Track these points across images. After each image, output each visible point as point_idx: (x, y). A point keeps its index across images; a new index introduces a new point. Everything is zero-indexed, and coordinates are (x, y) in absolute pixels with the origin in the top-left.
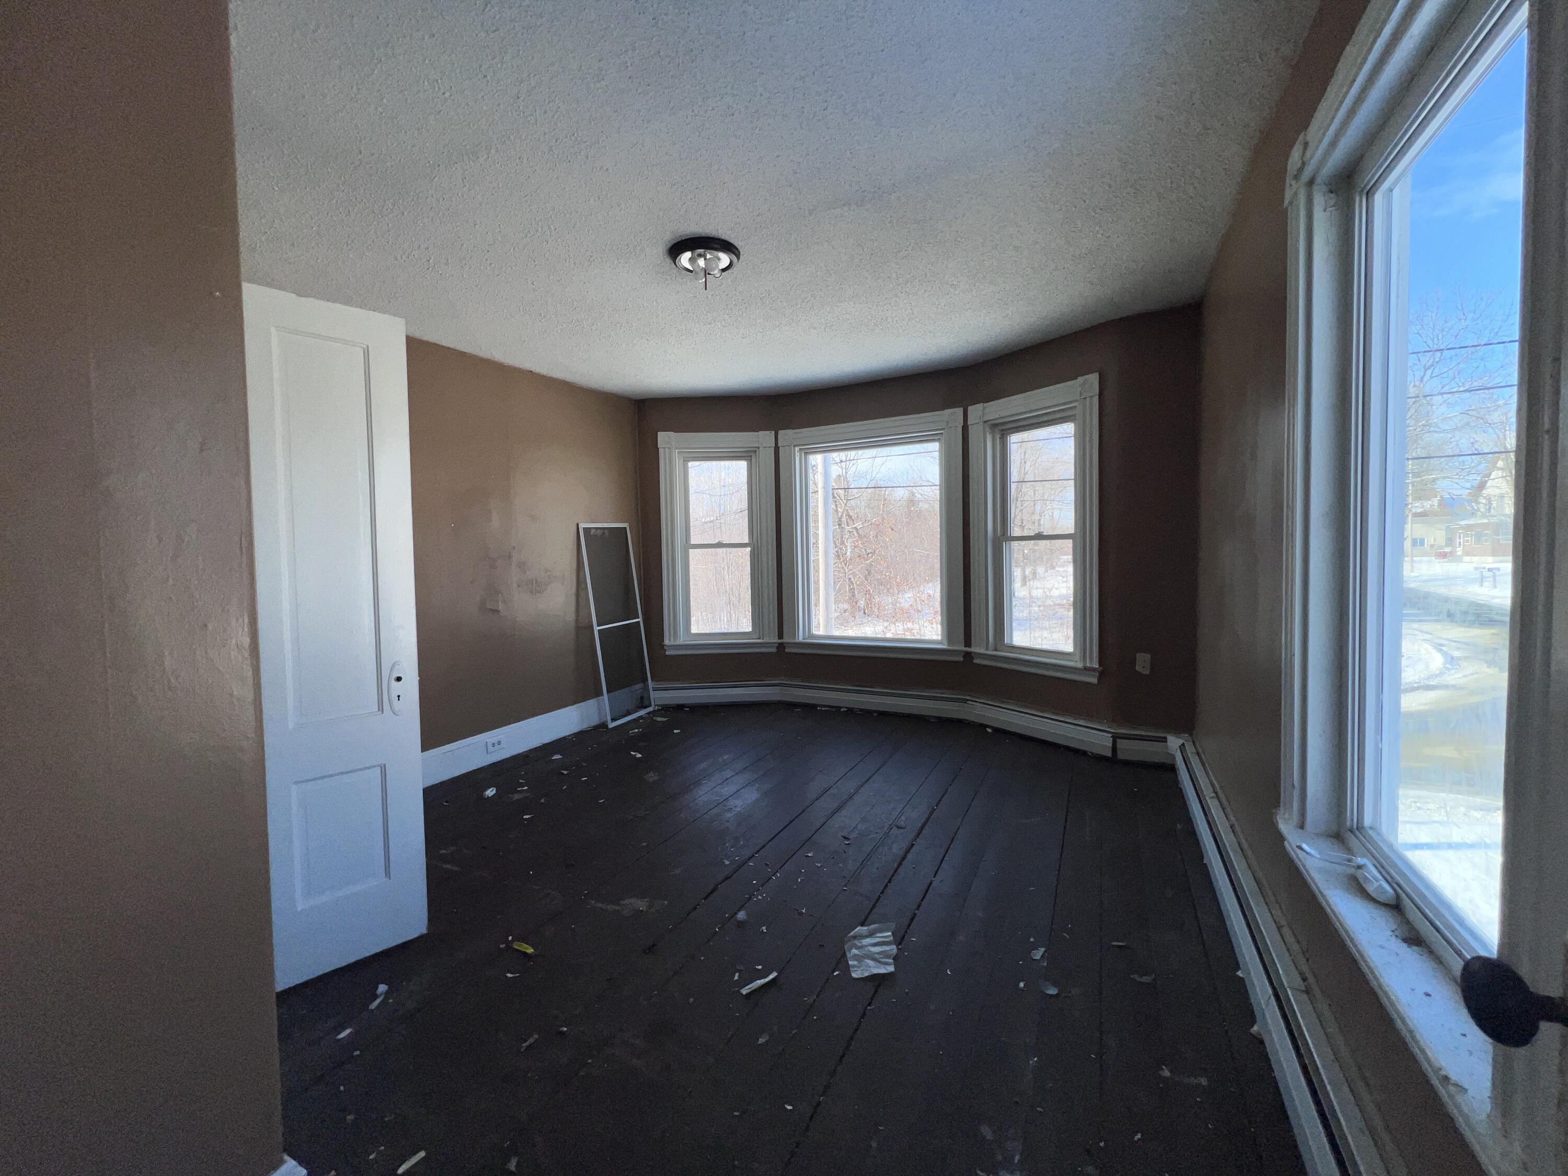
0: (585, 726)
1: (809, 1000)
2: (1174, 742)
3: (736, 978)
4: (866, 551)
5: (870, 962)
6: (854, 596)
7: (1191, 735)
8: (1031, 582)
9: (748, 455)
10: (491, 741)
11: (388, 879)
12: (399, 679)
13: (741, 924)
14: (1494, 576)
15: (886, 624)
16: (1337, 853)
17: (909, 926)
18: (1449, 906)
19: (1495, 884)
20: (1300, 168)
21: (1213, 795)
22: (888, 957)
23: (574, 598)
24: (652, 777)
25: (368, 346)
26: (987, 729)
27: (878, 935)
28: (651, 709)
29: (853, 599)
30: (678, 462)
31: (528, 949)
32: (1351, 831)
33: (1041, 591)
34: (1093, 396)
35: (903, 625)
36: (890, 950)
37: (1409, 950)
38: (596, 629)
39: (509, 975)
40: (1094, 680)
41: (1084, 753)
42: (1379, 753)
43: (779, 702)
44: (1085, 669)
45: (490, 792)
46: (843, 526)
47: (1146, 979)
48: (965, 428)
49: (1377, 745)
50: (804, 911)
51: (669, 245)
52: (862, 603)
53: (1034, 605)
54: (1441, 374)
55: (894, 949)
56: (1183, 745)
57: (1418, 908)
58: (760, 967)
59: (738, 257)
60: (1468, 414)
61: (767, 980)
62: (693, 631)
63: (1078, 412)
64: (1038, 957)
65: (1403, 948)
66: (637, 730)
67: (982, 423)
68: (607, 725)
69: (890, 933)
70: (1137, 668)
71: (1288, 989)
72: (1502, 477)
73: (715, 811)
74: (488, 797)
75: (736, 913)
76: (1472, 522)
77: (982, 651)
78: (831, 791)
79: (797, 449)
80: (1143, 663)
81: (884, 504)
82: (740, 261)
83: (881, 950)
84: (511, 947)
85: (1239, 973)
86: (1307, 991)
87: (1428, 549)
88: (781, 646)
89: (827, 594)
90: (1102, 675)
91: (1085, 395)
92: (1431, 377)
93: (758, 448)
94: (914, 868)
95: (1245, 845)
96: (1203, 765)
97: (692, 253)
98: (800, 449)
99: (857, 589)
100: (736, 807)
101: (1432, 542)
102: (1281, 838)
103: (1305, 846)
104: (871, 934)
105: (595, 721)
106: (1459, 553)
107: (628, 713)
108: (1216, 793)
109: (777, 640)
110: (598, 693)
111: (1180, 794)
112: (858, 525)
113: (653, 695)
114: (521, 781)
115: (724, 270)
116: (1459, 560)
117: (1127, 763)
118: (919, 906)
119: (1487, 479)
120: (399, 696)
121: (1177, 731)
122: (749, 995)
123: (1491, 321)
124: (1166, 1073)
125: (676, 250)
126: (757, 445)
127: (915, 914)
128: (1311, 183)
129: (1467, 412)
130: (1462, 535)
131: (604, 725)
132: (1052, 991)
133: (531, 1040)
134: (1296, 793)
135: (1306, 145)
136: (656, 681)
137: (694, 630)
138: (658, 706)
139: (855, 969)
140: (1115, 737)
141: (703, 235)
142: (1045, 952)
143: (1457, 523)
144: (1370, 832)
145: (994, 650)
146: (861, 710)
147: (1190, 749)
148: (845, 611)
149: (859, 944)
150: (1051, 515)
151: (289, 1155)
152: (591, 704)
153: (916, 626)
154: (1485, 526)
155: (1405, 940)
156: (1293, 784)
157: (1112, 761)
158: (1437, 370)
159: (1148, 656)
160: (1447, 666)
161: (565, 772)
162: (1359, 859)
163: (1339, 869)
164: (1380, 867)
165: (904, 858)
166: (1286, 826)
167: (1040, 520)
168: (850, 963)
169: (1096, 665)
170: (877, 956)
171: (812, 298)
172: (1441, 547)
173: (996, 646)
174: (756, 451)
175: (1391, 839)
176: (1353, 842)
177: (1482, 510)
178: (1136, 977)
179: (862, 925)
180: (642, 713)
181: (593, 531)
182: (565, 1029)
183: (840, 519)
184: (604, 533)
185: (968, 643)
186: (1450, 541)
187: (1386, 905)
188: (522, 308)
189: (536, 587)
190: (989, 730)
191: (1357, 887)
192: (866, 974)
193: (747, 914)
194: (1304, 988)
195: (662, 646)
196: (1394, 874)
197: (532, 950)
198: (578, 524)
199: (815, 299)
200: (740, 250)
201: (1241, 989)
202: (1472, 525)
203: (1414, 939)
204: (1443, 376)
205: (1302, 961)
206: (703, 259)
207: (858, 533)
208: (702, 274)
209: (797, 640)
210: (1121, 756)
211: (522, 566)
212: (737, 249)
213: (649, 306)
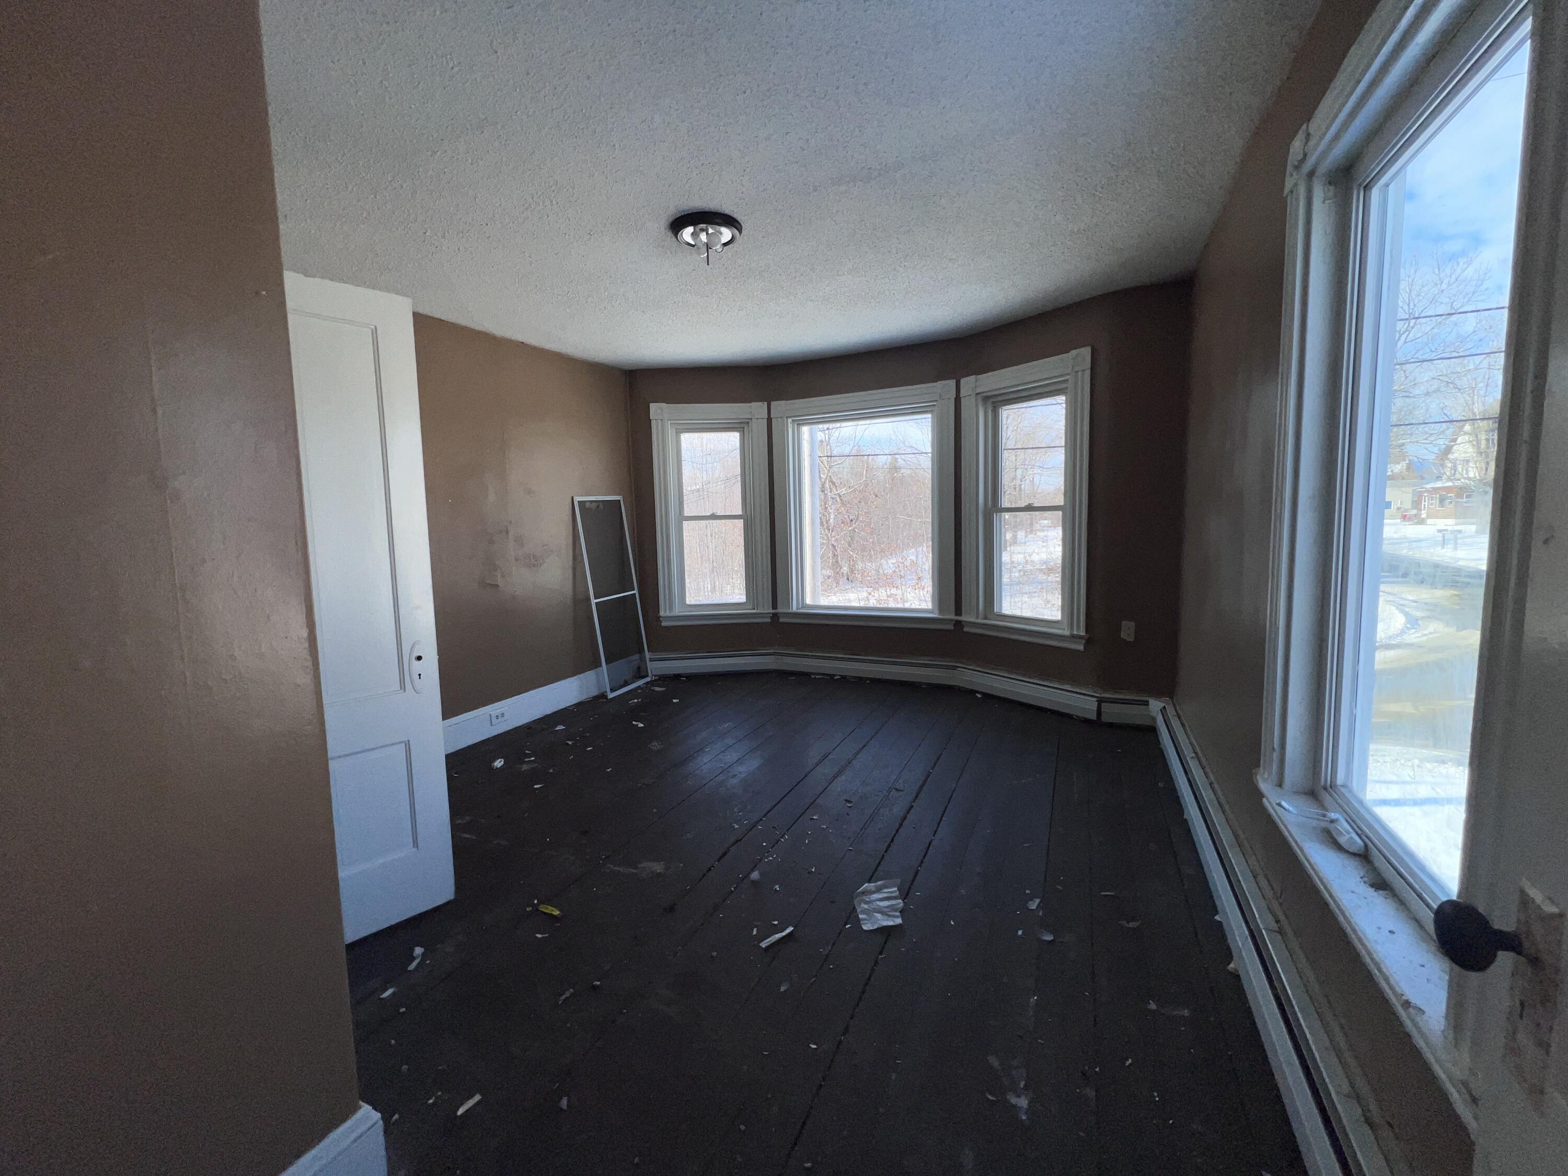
0: (584, 697)
1: (824, 951)
2: (1155, 705)
3: (755, 932)
4: (849, 518)
5: (879, 916)
6: (837, 562)
7: (1171, 698)
8: (1012, 548)
9: (740, 426)
10: (494, 714)
11: (416, 849)
12: (419, 658)
13: (754, 882)
14: (1456, 539)
15: (870, 590)
16: (1313, 810)
17: (913, 881)
18: (1411, 855)
19: (1457, 836)
20: (1302, 160)
21: (1193, 755)
22: (895, 910)
23: (570, 571)
24: (655, 746)
25: (376, 327)
26: (977, 695)
27: (886, 890)
28: (648, 679)
29: (836, 565)
30: (670, 432)
31: (553, 911)
32: (1325, 789)
33: (1022, 556)
34: (1084, 370)
35: (886, 591)
36: (897, 904)
37: (1376, 894)
38: (594, 601)
39: (539, 936)
40: (1081, 648)
41: (1069, 716)
42: (1353, 718)
43: (775, 671)
44: (1073, 636)
45: (499, 763)
46: (826, 492)
47: (1132, 925)
48: (958, 400)
49: (1352, 712)
50: (813, 870)
51: (671, 220)
52: (845, 569)
53: (1014, 569)
54: (1415, 339)
55: (900, 903)
56: (1164, 707)
57: (1385, 857)
58: (776, 923)
59: (740, 231)
60: (1439, 379)
61: (784, 934)
62: (688, 602)
63: (1070, 385)
64: (1034, 907)
65: (1371, 892)
66: (636, 701)
67: (974, 395)
68: (607, 696)
69: (896, 889)
70: (1122, 635)
71: (1263, 931)
72: (1470, 441)
73: (721, 777)
74: (497, 768)
75: (750, 873)
76: (1439, 484)
77: (972, 619)
78: (831, 756)
79: (790, 420)
80: (1128, 630)
81: (867, 470)
82: (742, 235)
83: (890, 904)
84: (537, 910)
85: (1217, 918)
86: (1281, 932)
87: (1395, 511)
88: (775, 616)
89: (814, 562)
90: (1089, 642)
91: (1077, 369)
92: (1405, 342)
93: (751, 419)
94: (914, 828)
95: (1224, 802)
96: (1183, 725)
97: (694, 229)
98: (793, 420)
99: (841, 555)
100: (740, 773)
101: (1399, 506)
102: (1261, 795)
103: (1284, 804)
104: (878, 890)
105: (594, 692)
106: (1424, 516)
107: (626, 684)
108: (1196, 753)
109: (771, 611)
110: (596, 664)
111: (1161, 755)
112: (843, 491)
113: (650, 665)
114: (527, 752)
115: (725, 244)
116: (1422, 522)
117: (1111, 725)
118: (922, 862)
119: (1453, 443)
120: (420, 675)
121: (1158, 694)
122: (768, 948)
123: (1466, 286)
124: (1153, 1006)
125: (677, 225)
126: (749, 416)
127: (918, 871)
128: (1311, 174)
129: (1439, 377)
130: (1427, 498)
131: (603, 696)
132: (1049, 938)
133: (567, 994)
134: (1275, 756)
135: (1308, 136)
136: (652, 652)
137: (690, 600)
138: (655, 676)
139: (865, 922)
140: (1100, 701)
141: (707, 210)
142: (1041, 902)
143: (1424, 486)
144: (1343, 790)
145: (984, 619)
146: (855, 677)
147: (1170, 711)
148: (829, 577)
149: (868, 900)
150: (1031, 479)
151: (363, 1101)
152: (590, 675)
153: (899, 592)
154: (1449, 489)
155: (1372, 886)
156: (1273, 748)
157: (1096, 724)
158: (1411, 335)
159: (1132, 624)
160: (1408, 625)
161: (570, 743)
162: (1333, 814)
163: (1315, 823)
164: (1351, 821)
165: (905, 818)
166: (1265, 785)
167: (1020, 485)
168: (860, 916)
169: (1082, 633)
170: (886, 910)
171: (811, 272)
172: (1406, 510)
173: (985, 615)
174: (748, 423)
175: (1361, 796)
176: (1327, 799)
177: (1448, 473)
178: (1124, 923)
179: (869, 882)
180: (640, 683)
181: (587, 503)
182: (598, 983)
183: (823, 486)
184: (598, 507)
185: (958, 611)
186: (1417, 504)
187: (1354, 855)
188: (517, 280)
189: (533, 562)
190: (979, 696)
191: (1331, 839)
192: (875, 927)
193: (761, 874)
194: (1277, 929)
195: (658, 618)
196: (1365, 828)
197: (558, 912)
198: (573, 498)
199: (814, 272)
200: (742, 225)
201: (1219, 932)
202: (1438, 489)
203: (1380, 884)
204: (1417, 341)
205: (1276, 906)
206: (705, 233)
207: (841, 500)
208: (705, 249)
209: (790, 611)
210: (1105, 718)
211: (519, 541)
212: (740, 224)
213: (647, 279)
